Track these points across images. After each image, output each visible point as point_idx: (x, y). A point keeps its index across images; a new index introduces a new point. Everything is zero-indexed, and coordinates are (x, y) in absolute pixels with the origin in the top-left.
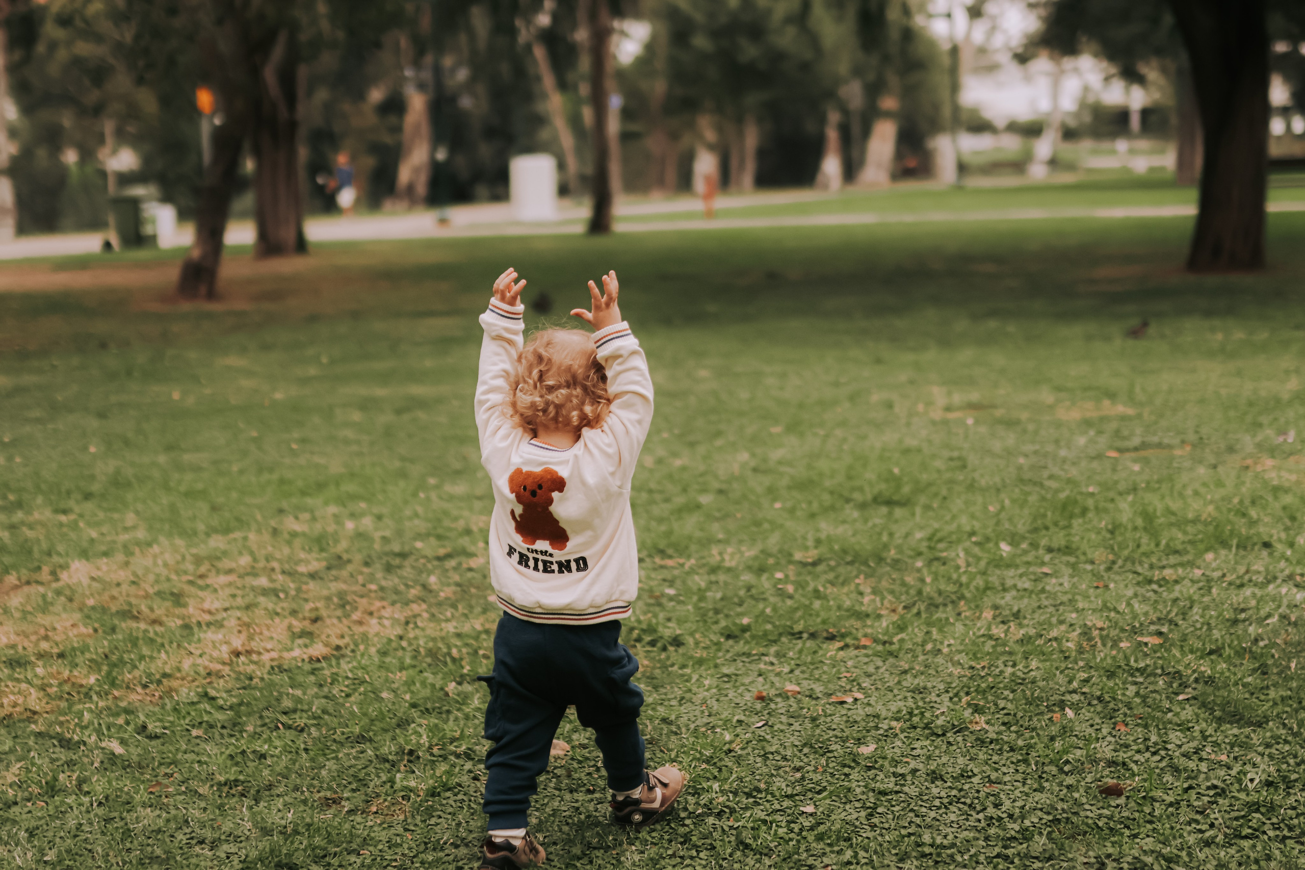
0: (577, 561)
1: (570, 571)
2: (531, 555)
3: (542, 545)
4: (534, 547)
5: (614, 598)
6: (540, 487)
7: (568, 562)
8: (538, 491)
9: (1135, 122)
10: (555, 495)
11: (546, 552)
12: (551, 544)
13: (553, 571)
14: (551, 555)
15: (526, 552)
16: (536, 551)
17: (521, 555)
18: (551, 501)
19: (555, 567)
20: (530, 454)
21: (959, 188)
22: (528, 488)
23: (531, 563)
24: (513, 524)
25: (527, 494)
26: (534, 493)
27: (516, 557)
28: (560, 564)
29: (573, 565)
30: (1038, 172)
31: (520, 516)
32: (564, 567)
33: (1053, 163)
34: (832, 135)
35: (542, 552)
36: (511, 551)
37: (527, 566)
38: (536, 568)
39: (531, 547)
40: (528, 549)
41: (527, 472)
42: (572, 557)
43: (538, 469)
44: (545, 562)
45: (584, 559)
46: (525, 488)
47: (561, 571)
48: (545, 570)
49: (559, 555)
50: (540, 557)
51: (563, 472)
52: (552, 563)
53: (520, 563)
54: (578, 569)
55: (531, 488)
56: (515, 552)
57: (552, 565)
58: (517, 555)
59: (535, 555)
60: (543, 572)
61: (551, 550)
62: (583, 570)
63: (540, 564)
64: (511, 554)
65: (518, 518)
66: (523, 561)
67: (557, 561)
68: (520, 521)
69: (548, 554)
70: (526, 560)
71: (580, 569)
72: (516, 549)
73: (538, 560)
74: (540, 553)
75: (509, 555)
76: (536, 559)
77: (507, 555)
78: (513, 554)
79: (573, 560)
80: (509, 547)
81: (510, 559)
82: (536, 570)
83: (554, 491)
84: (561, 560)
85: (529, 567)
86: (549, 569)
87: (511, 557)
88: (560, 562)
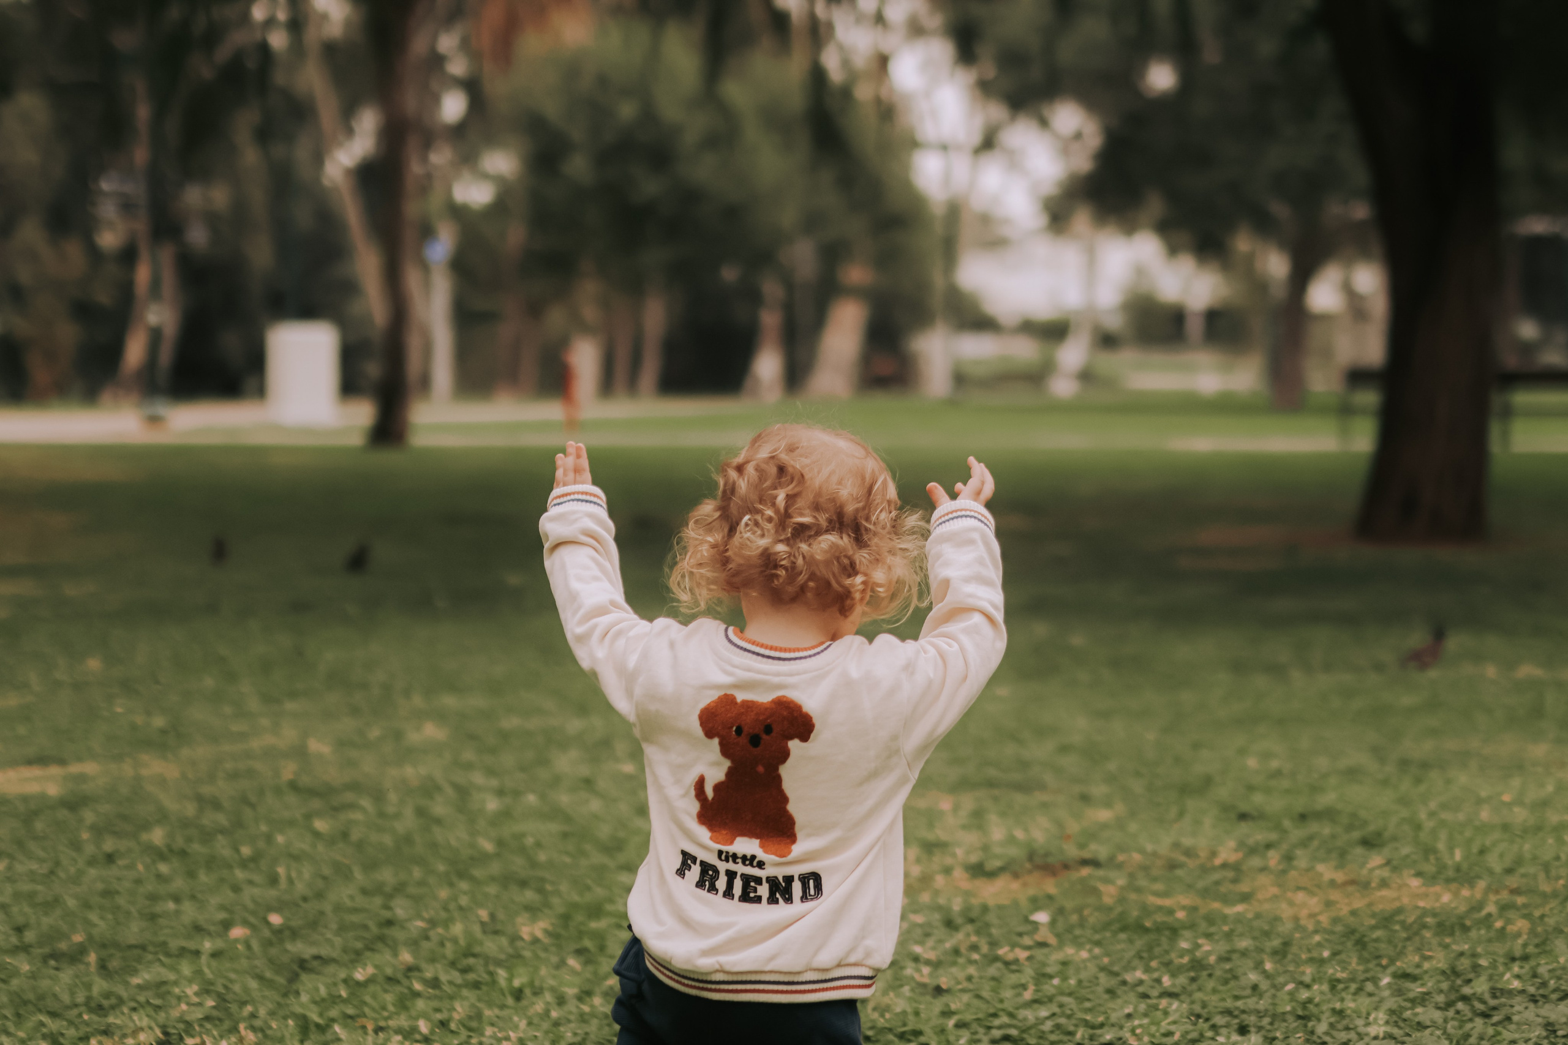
0: (804, 879)
1: (789, 900)
2: (722, 867)
3: (746, 846)
4: (731, 849)
5: (852, 959)
6: (768, 729)
7: (789, 880)
8: (764, 737)
9: (1195, 327)
10: (794, 745)
11: (753, 857)
12: (762, 846)
13: (758, 900)
14: (761, 865)
15: (712, 859)
16: (735, 857)
17: (706, 867)
18: (785, 755)
19: (764, 890)
20: (749, 670)
21: (951, 403)
22: (746, 729)
23: (721, 883)
24: (695, 807)
25: (743, 740)
26: (755, 741)
27: (695, 871)
28: (773, 882)
29: (797, 888)
30: (1063, 387)
31: (717, 788)
32: (781, 890)
33: (1086, 376)
34: (770, 320)
35: (744, 858)
36: (687, 859)
37: (713, 889)
38: (728, 893)
39: (724, 848)
40: (720, 853)
41: (744, 702)
42: (796, 871)
43: (764, 698)
44: (747, 879)
45: (816, 877)
46: (739, 731)
47: (772, 900)
48: (745, 898)
49: (775, 869)
50: (740, 869)
51: (811, 702)
52: (758, 881)
53: (700, 884)
54: (805, 898)
55: (751, 731)
56: (695, 863)
57: (759, 888)
58: (696, 870)
59: (731, 866)
60: (740, 901)
61: (761, 855)
62: (812, 899)
63: (738, 884)
64: (685, 869)
65: (710, 793)
66: (706, 880)
67: (768, 879)
68: (713, 799)
69: (755, 863)
70: (711, 879)
71: (807, 898)
72: (696, 856)
73: (734, 876)
74: (739, 860)
75: (681, 873)
76: (731, 875)
77: (678, 870)
78: (690, 867)
79: (796, 878)
80: (684, 854)
81: (683, 878)
82: (729, 895)
83: (792, 738)
84: (776, 877)
85: (717, 890)
86: (752, 895)
87: (684, 874)
88: (773, 880)
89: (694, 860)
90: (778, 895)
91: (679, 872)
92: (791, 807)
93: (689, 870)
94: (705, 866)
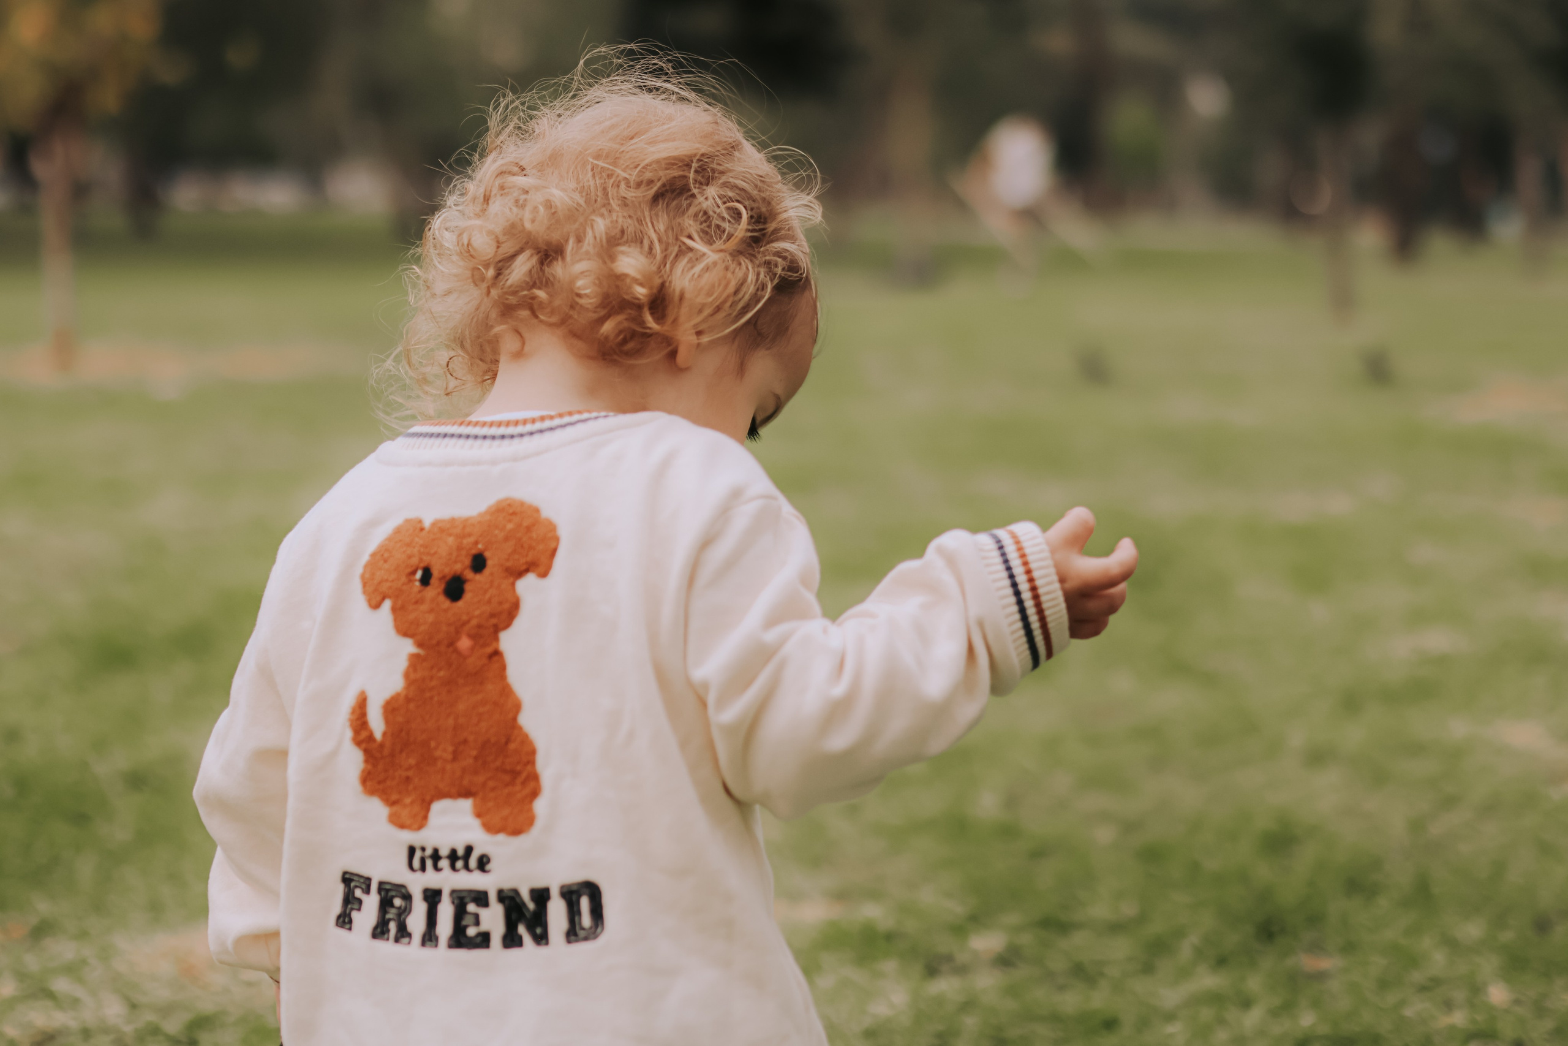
0: (570, 895)
1: (541, 938)
2: (417, 883)
3: (451, 823)
4: (427, 841)
6: (479, 563)
7: (541, 896)
8: (471, 579)
10: (525, 587)
11: (470, 850)
13: (484, 940)
14: (482, 864)
15: (394, 869)
16: (436, 857)
18: (508, 612)
19: (493, 919)
22: (437, 570)
23: (416, 921)
24: (352, 761)
25: (434, 592)
26: (455, 589)
27: (370, 908)
28: (510, 900)
29: (557, 912)
31: (391, 708)
32: (525, 918)
35: (453, 856)
37: (402, 935)
38: (430, 936)
39: (416, 844)
40: (408, 856)
41: (439, 524)
42: (554, 878)
44: (461, 900)
45: (593, 891)
46: (427, 576)
47: (511, 940)
48: (459, 940)
50: (448, 880)
51: (555, 497)
52: (481, 899)
53: (380, 932)
54: (573, 934)
55: (447, 570)
56: (367, 891)
57: (483, 913)
58: (371, 903)
59: (431, 879)
60: (450, 946)
61: (483, 841)
62: (586, 939)
63: (446, 912)
64: (352, 909)
65: (377, 725)
66: (390, 920)
67: (502, 896)
68: (384, 734)
69: (473, 862)
70: (399, 915)
71: (576, 935)
72: (370, 876)
73: (437, 900)
74: (444, 863)
75: (344, 922)
76: (432, 897)
77: (339, 917)
78: (360, 901)
79: (555, 893)
80: (347, 879)
81: (350, 929)
82: (430, 940)
83: (520, 574)
84: (516, 892)
85: (409, 935)
86: (471, 932)
87: (350, 922)
88: (512, 899)
89: (366, 884)
90: (522, 930)
91: (341, 919)
92: (527, 720)
93: (359, 910)
94: (387, 891)
